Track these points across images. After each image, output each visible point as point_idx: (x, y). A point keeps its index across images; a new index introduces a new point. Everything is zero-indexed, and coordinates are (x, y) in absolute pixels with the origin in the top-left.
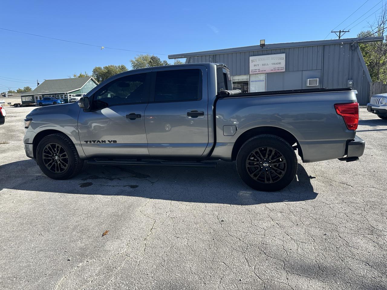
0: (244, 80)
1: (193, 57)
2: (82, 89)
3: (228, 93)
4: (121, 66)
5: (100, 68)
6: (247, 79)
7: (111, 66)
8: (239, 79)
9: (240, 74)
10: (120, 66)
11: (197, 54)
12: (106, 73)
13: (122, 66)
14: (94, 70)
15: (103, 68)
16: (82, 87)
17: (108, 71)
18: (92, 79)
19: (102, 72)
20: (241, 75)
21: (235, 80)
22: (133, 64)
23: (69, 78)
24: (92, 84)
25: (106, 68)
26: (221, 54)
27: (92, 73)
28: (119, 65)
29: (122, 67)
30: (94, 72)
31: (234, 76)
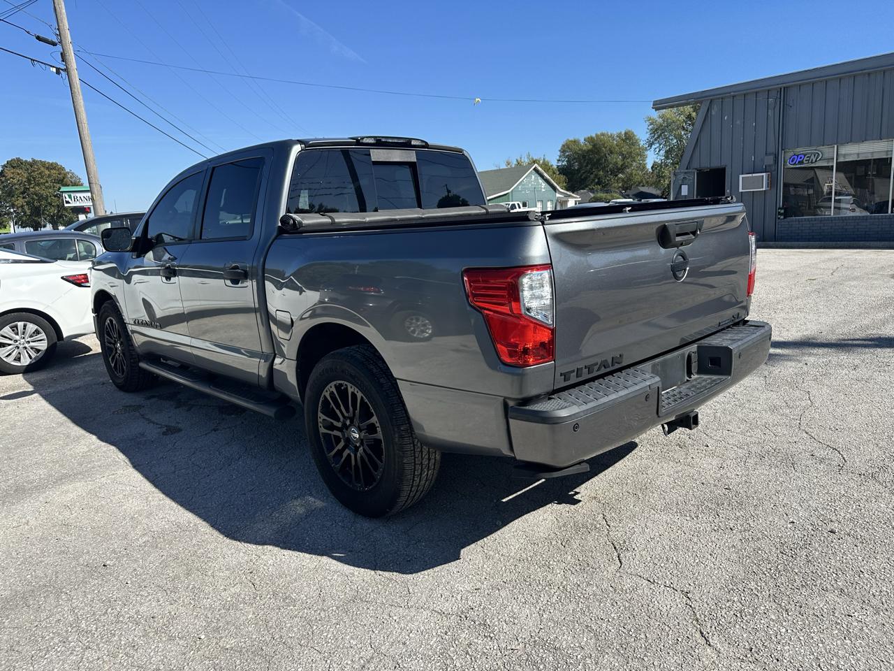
0: (876, 157)
1: (719, 98)
2: (512, 191)
3: (294, 220)
4: (623, 133)
5: (575, 142)
6: (887, 151)
7: (603, 134)
8: (858, 154)
9: (864, 139)
10: (621, 133)
11: (729, 90)
12: (589, 151)
13: (626, 133)
14: (563, 146)
15: (582, 141)
16: (512, 188)
17: (594, 146)
18: (535, 170)
19: (580, 150)
20: (866, 140)
21: (845, 156)
22: (651, 127)
23: (495, 168)
24: (536, 180)
25: (590, 140)
26: (803, 84)
27: (559, 153)
28: (619, 132)
29: (625, 136)
30: (563, 151)
31: (842, 144)
